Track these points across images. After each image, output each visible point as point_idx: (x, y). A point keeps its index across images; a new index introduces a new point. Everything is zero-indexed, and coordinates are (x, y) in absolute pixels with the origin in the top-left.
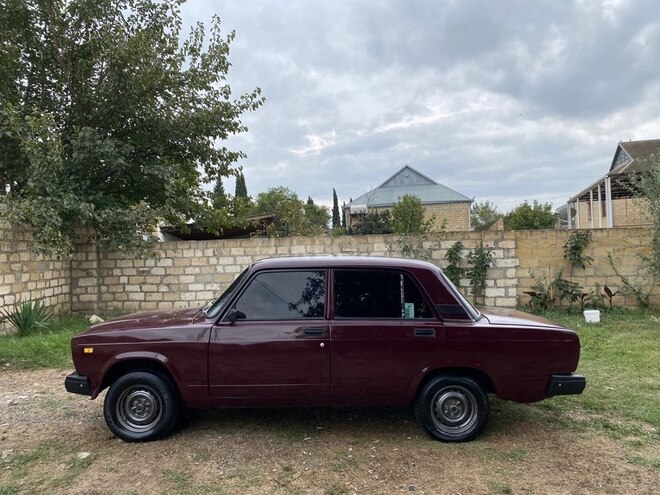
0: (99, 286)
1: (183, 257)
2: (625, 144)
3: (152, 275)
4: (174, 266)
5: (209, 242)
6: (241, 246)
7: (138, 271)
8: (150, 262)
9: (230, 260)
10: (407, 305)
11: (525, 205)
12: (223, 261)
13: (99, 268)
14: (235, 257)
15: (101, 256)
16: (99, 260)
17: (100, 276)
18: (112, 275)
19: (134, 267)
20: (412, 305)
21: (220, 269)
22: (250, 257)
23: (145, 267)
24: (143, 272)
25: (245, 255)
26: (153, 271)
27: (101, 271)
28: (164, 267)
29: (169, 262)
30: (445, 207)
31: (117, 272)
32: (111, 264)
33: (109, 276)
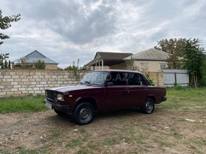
2: (98, 52)
6: (14, 72)
9: (10, 77)
11: (70, 66)
12: (5, 77)
14: (11, 76)
21: (4, 80)
22: (18, 76)
25: (16, 75)
30: (50, 65)
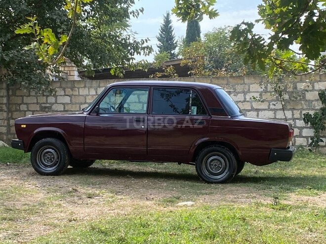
0: (8, 119)
1: (79, 95)
3: (53, 111)
4: (71, 103)
5: (102, 81)
7: (41, 107)
8: (51, 99)
10: (193, 108)
13: (9, 104)
15: (10, 93)
16: (8, 97)
17: (9, 111)
18: (20, 111)
19: (37, 103)
20: (196, 108)
23: (47, 103)
24: (45, 108)
26: (54, 107)
27: (11, 106)
28: (63, 104)
29: (67, 100)
31: (23, 107)
32: (19, 100)
33: (16, 110)
